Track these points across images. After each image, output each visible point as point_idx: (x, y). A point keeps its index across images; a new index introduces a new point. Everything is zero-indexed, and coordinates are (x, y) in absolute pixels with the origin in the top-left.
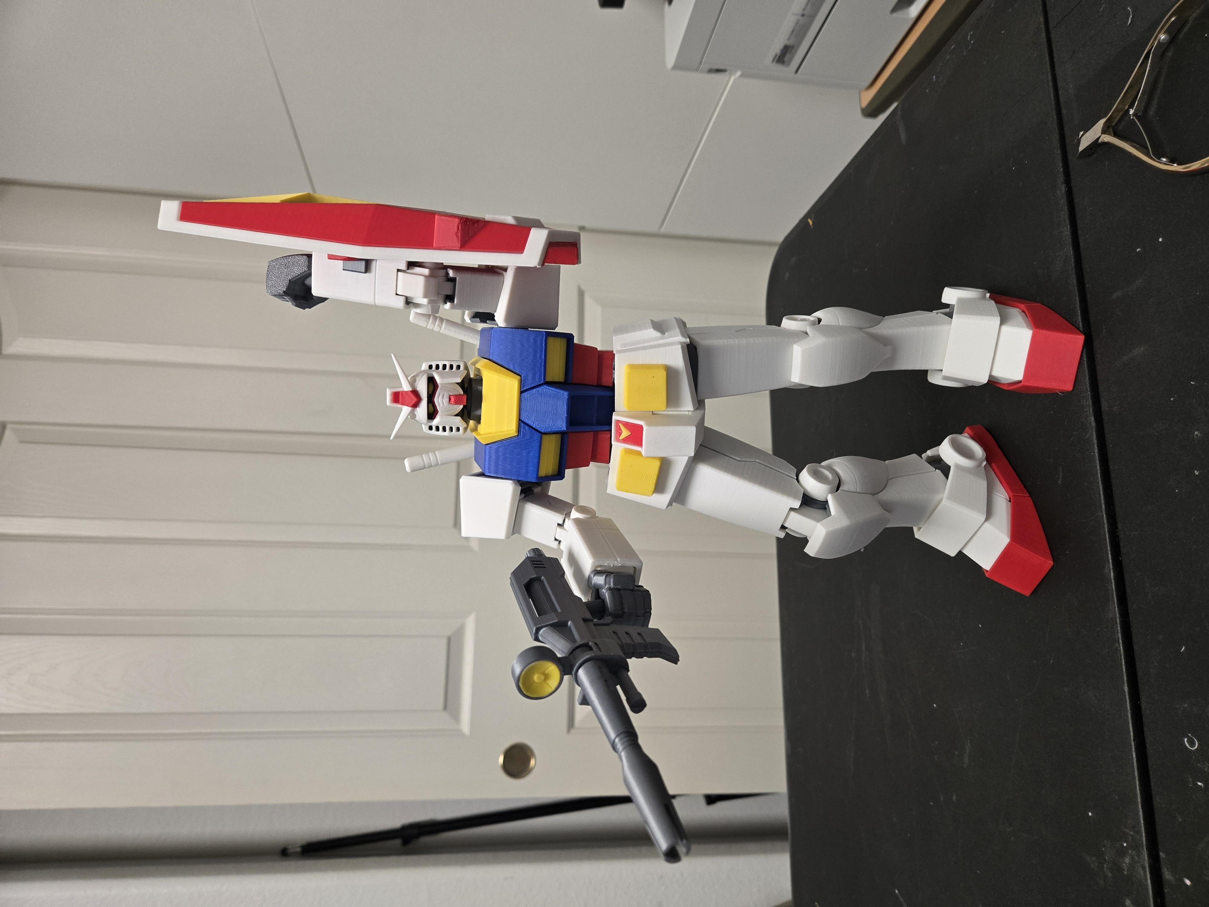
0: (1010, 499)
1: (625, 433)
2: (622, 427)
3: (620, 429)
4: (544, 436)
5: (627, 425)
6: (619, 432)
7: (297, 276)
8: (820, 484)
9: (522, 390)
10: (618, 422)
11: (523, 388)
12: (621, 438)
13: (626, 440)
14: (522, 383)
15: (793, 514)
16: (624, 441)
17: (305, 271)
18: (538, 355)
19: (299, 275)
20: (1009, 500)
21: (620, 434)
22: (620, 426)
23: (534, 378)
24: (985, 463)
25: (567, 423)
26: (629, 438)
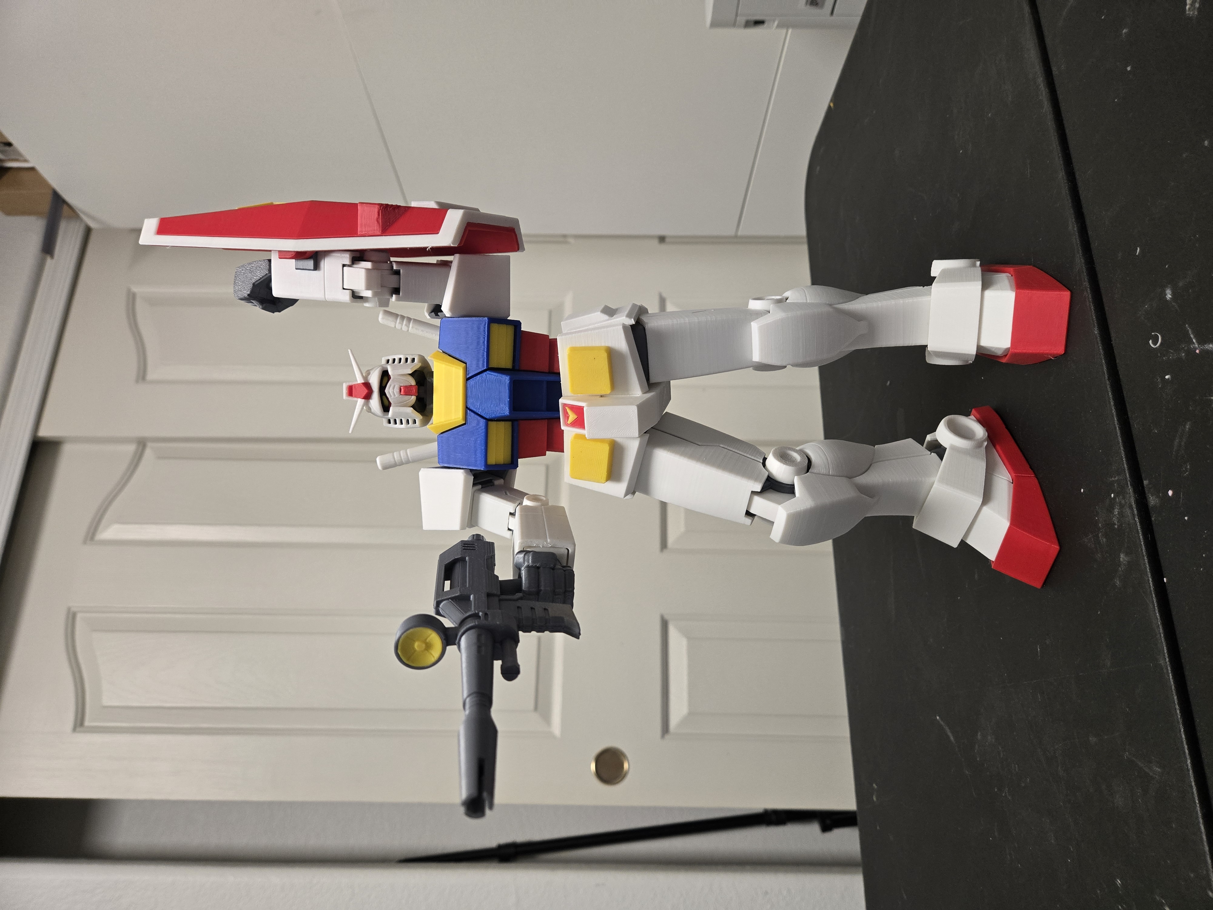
0: (1013, 480)
1: (572, 416)
2: (569, 411)
3: (567, 413)
4: (490, 422)
5: (574, 408)
6: (567, 416)
7: (259, 279)
8: (785, 465)
9: (468, 377)
10: (565, 405)
11: (468, 375)
12: (569, 422)
13: (574, 424)
14: (466, 370)
15: (756, 498)
16: (572, 425)
17: (266, 274)
18: (482, 342)
19: (261, 278)
20: (1012, 482)
21: (568, 418)
22: (566, 410)
23: (478, 366)
24: (986, 443)
25: (510, 408)
26: (576, 421)
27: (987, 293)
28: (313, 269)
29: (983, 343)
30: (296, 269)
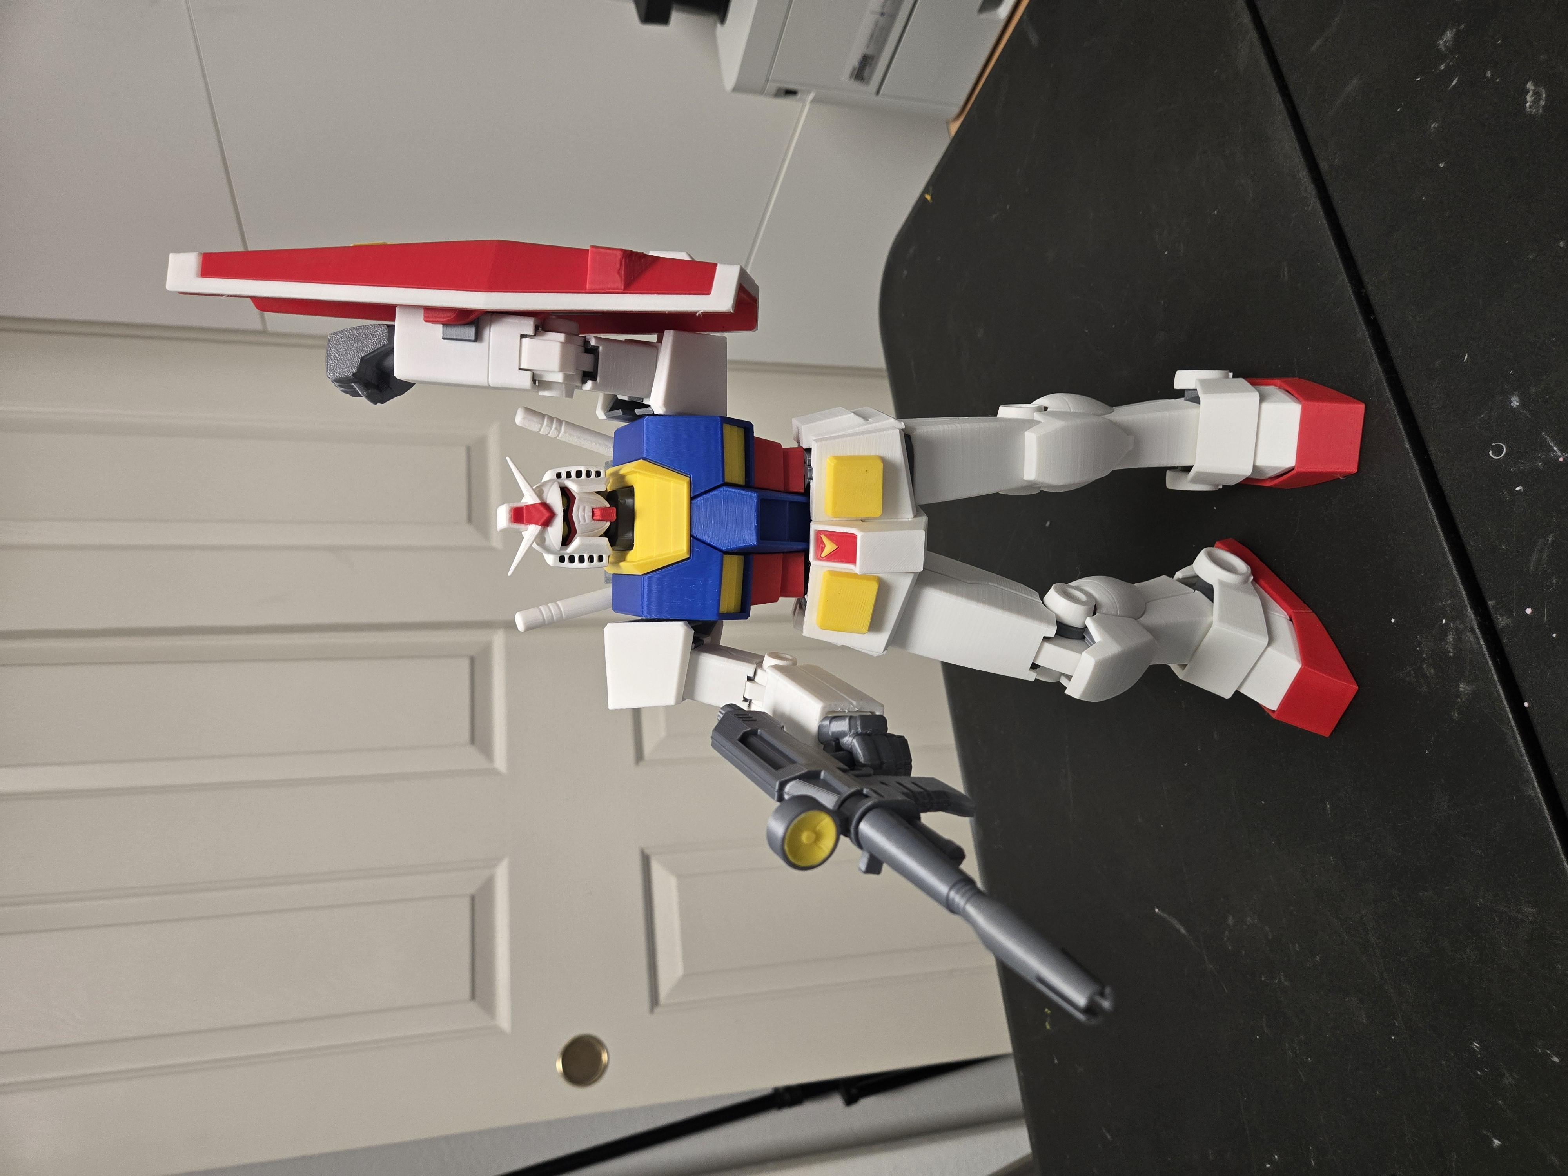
0: (1291, 619)
1: (829, 547)
2: (825, 539)
3: (823, 543)
4: (725, 556)
5: (831, 535)
6: (820, 546)
7: (372, 352)
8: (1076, 604)
9: (692, 495)
10: (819, 533)
11: (695, 491)
12: (823, 555)
13: (831, 557)
14: (692, 486)
15: (1047, 646)
16: (828, 558)
17: (384, 345)
18: (712, 448)
19: (375, 351)
21: (823, 549)
22: (822, 538)
23: (708, 479)
24: (1252, 578)
25: (757, 535)
26: (835, 553)
27: (1265, 405)
28: (473, 339)
29: (1259, 463)
30: (444, 339)
